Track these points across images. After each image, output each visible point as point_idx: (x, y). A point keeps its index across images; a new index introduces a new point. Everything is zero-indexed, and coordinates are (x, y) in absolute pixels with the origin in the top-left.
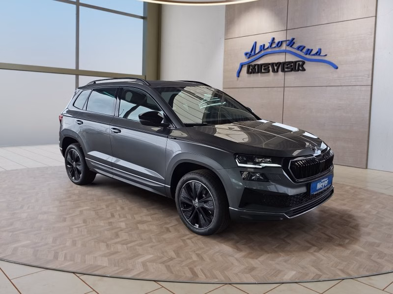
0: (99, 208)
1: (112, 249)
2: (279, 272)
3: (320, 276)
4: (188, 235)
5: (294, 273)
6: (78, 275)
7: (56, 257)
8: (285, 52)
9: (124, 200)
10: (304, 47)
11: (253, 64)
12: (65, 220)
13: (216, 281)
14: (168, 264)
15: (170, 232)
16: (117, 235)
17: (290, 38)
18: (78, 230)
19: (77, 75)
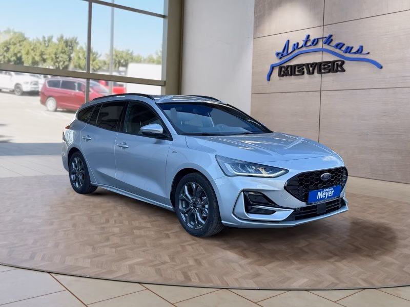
0: (94, 213)
1: (98, 252)
2: (289, 279)
3: (336, 284)
4: (190, 241)
5: (306, 280)
6: (53, 275)
7: (32, 257)
8: (322, 50)
9: (123, 207)
10: (344, 45)
11: (285, 65)
12: (52, 224)
13: (211, 285)
14: (159, 267)
15: (169, 237)
16: (108, 239)
17: (327, 35)
18: (65, 234)
19: (88, 79)
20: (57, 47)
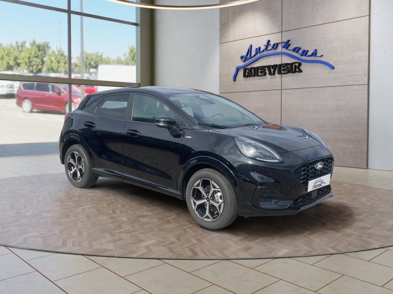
0: (100, 206)
2: (274, 250)
3: (312, 252)
5: (287, 250)
6: (87, 256)
8: (282, 54)
9: (123, 200)
10: (300, 48)
11: (249, 67)
13: (214, 257)
14: (170, 246)
15: (170, 223)
16: (120, 227)
17: (286, 41)
18: (83, 224)
19: (70, 84)
20: (31, 52)
